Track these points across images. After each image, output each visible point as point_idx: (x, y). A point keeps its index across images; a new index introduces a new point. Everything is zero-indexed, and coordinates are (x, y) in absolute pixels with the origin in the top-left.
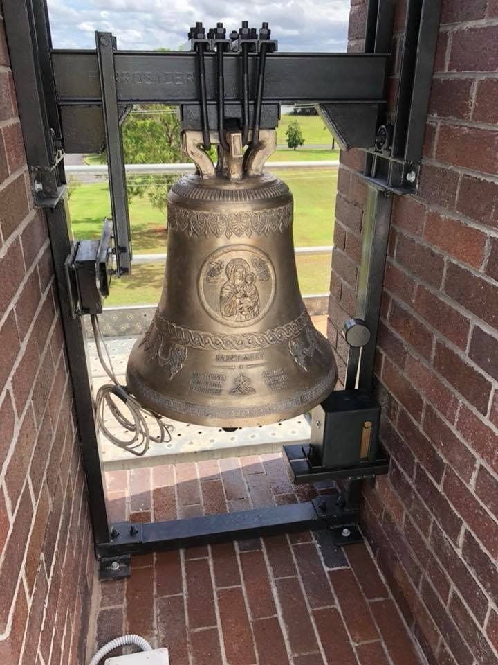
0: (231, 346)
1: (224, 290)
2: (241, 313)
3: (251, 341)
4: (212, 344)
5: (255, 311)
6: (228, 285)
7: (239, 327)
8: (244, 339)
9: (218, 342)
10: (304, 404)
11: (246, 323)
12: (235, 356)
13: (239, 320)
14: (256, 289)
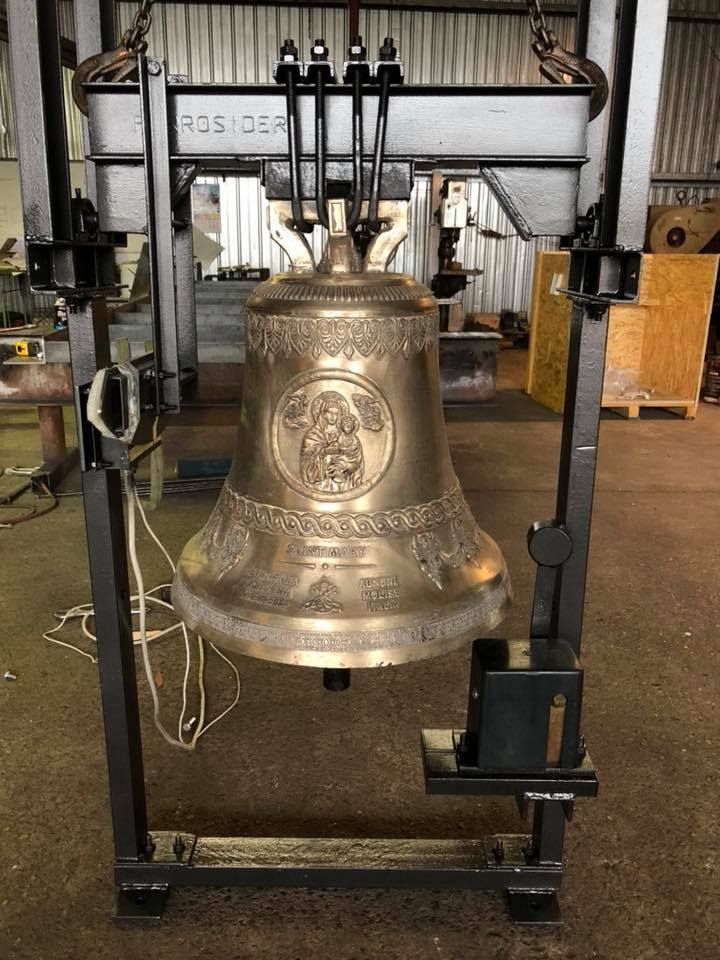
0: (312, 530)
1: (308, 441)
2: (333, 478)
3: (344, 527)
4: (283, 525)
5: (356, 477)
6: (314, 433)
7: (327, 501)
8: (334, 521)
9: (293, 524)
10: (428, 642)
11: (339, 496)
12: (318, 548)
13: (328, 489)
14: (359, 442)
